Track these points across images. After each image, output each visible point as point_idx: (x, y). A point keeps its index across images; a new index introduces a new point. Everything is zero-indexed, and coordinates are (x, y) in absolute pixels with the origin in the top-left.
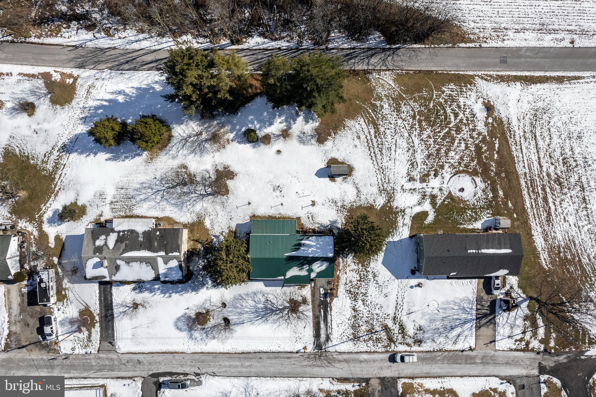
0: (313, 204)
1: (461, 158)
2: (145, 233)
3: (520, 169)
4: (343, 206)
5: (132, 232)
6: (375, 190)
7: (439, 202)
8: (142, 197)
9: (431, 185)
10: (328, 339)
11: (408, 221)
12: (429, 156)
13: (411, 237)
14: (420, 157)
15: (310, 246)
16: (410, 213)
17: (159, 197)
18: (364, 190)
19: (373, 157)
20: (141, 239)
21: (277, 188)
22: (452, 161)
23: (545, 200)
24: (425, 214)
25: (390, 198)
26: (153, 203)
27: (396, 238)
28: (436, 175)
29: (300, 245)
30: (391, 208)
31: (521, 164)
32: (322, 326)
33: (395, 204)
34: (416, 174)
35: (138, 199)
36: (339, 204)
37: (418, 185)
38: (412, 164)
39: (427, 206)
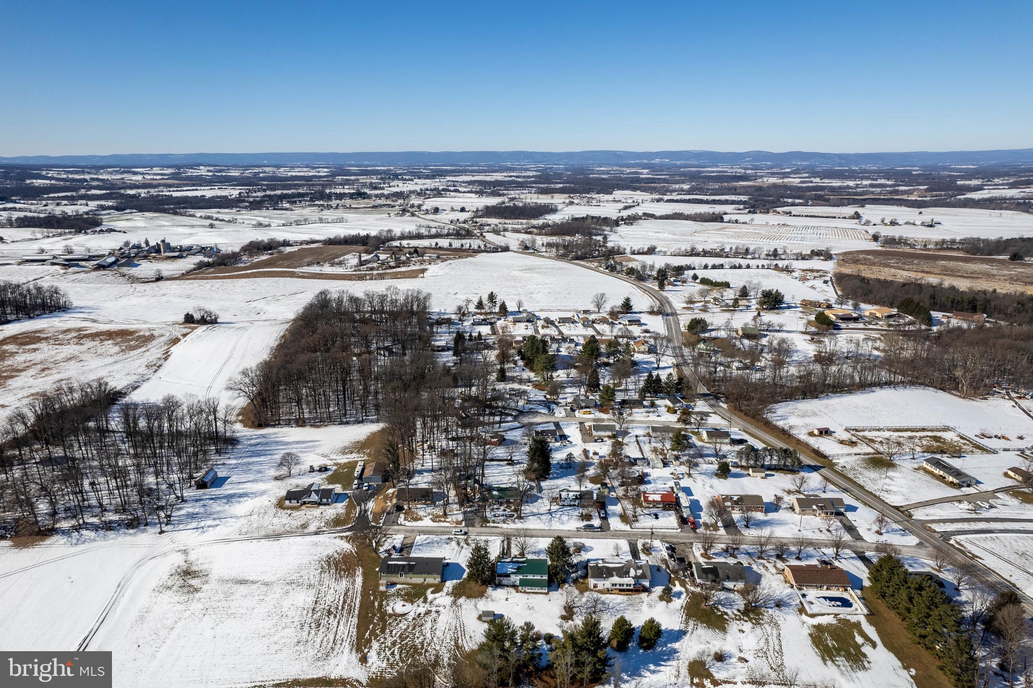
0: (507, 599)
1: (398, 624)
2: (613, 576)
3: (355, 620)
4: (487, 598)
5: (621, 577)
6: (464, 607)
7: (422, 599)
8: (622, 605)
9: (425, 609)
10: (503, 542)
11: (445, 590)
12: (422, 625)
13: (445, 581)
14: (429, 625)
15: (511, 568)
16: (443, 593)
17: (611, 605)
18: (472, 606)
19: (462, 625)
20: (614, 573)
21: (530, 608)
22: (406, 622)
23: (345, 602)
24: (433, 592)
25: (454, 602)
26: (614, 602)
27: (455, 581)
28: (420, 614)
29: (517, 569)
30: (455, 597)
31: (353, 623)
32: (506, 547)
33: (452, 598)
34: (434, 615)
35: (625, 604)
36: (489, 599)
37: (434, 609)
38: (435, 621)
39: (430, 597)
